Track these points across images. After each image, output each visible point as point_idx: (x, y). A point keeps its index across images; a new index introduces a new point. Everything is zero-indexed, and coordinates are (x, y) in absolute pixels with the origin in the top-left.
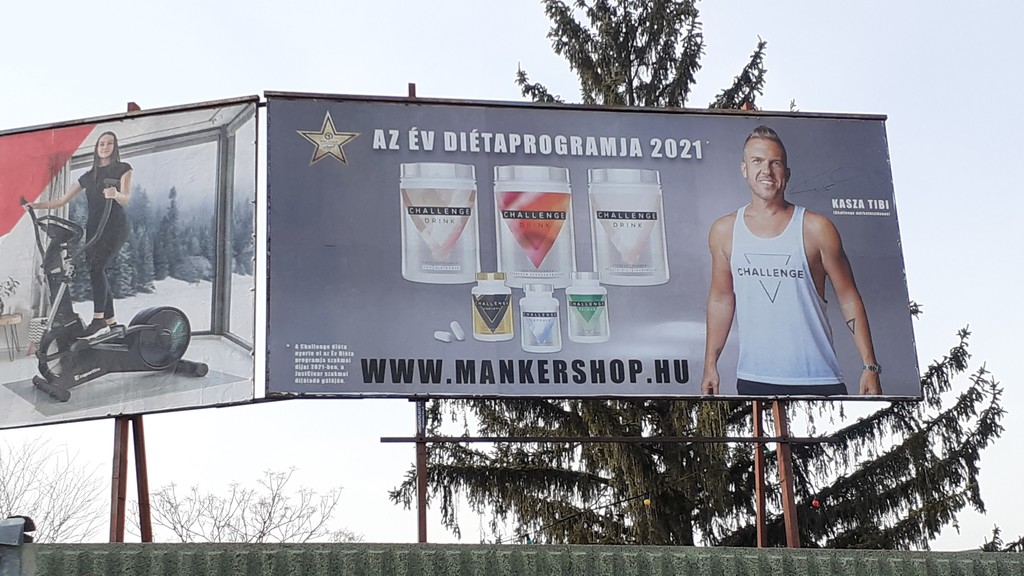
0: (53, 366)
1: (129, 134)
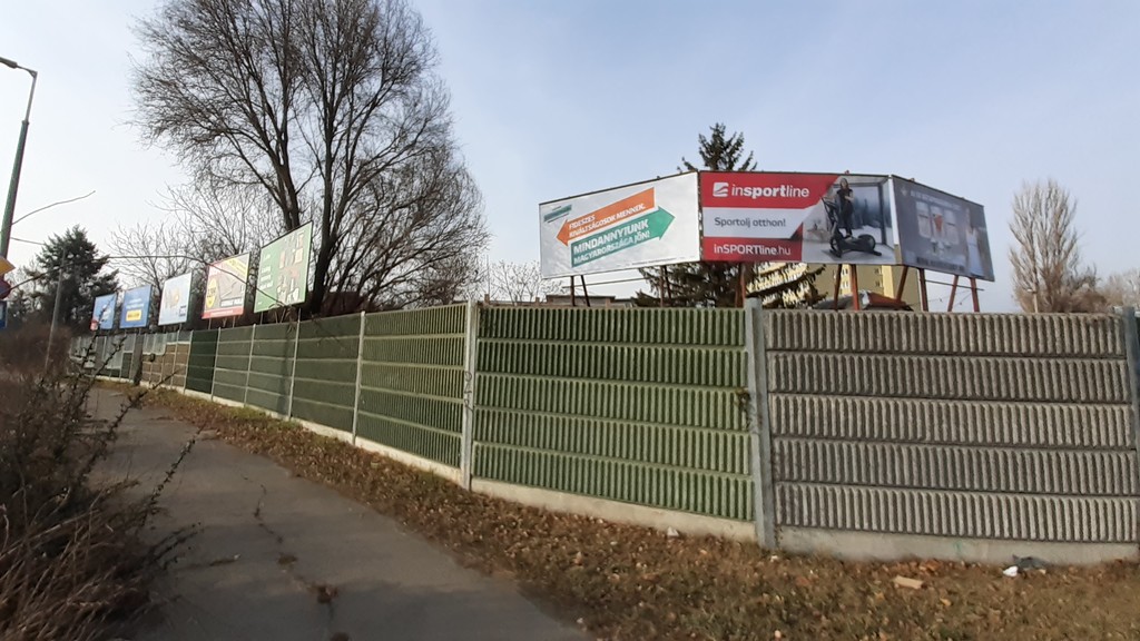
0: (835, 247)
1: (850, 180)
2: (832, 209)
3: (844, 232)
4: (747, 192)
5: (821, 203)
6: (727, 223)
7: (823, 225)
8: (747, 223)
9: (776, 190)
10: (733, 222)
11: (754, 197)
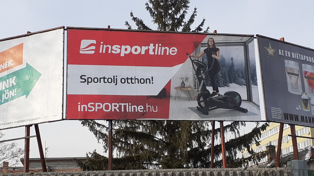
0: (202, 104)
1: (217, 39)
2: (199, 68)
3: (210, 89)
4: (116, 49)
5: (188, 61)
6: (93, 80)
7: (190, 83)
8: (114, 80)
9: (144, 48)
10: (99, 80)
11: (122, 55)
